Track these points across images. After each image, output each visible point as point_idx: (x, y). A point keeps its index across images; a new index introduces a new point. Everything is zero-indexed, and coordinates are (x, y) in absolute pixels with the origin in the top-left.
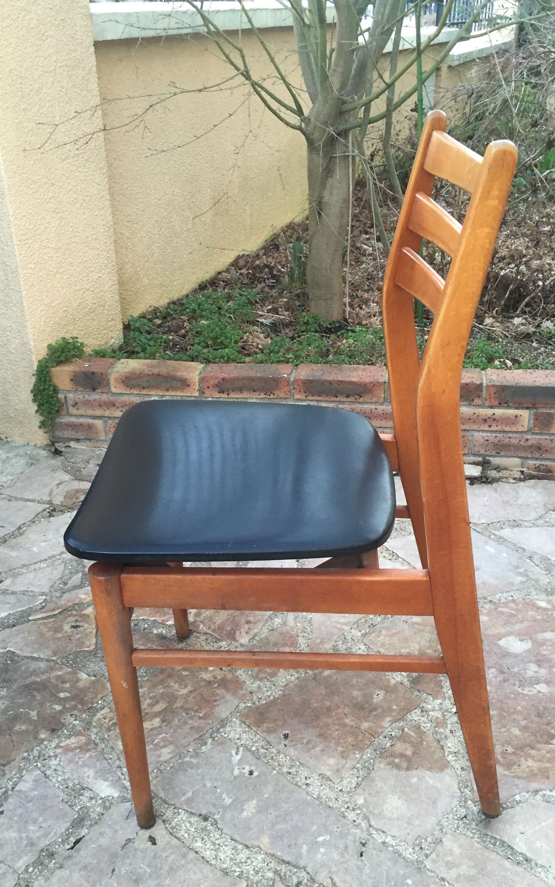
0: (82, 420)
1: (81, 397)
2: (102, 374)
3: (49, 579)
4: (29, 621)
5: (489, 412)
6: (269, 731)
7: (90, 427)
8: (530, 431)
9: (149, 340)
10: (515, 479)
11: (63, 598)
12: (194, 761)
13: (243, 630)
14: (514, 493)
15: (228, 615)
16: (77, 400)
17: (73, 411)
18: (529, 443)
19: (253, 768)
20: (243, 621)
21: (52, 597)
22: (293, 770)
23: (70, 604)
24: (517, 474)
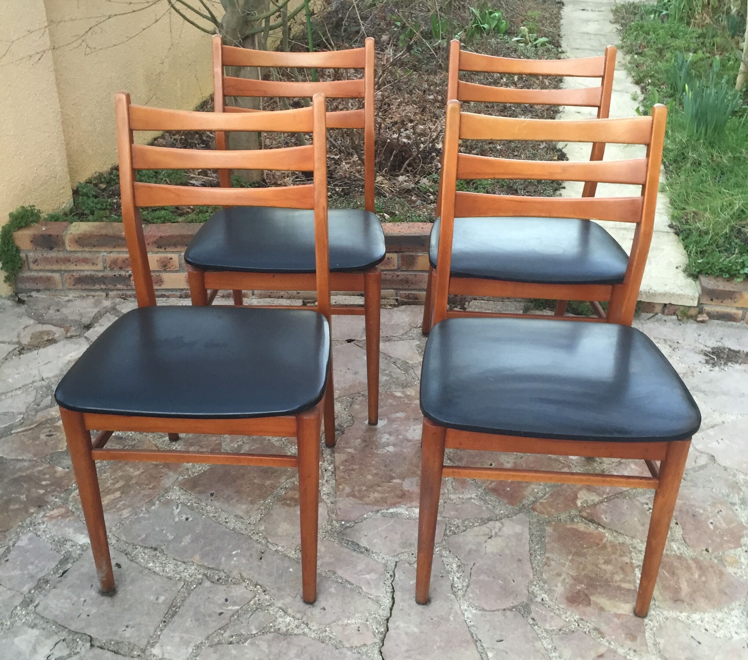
0: (41, 274)
1: (40, 255)
2: (58, 236)
3: (25, 402)
4: (11, 434)
6: (200, 492)
7: (49, 279)
8: (398, 269)
9: (96, 203)
10: (391, 305)
11: (37, 416)
12: (146, 516)
14: (389, 316)
16: (37, 257)
17: (32, 266)
18: (400, 278)
19: (188, 516)
21: (28, 415)
22: (217, 515)
23: (44, 420)
24: (393, 302)
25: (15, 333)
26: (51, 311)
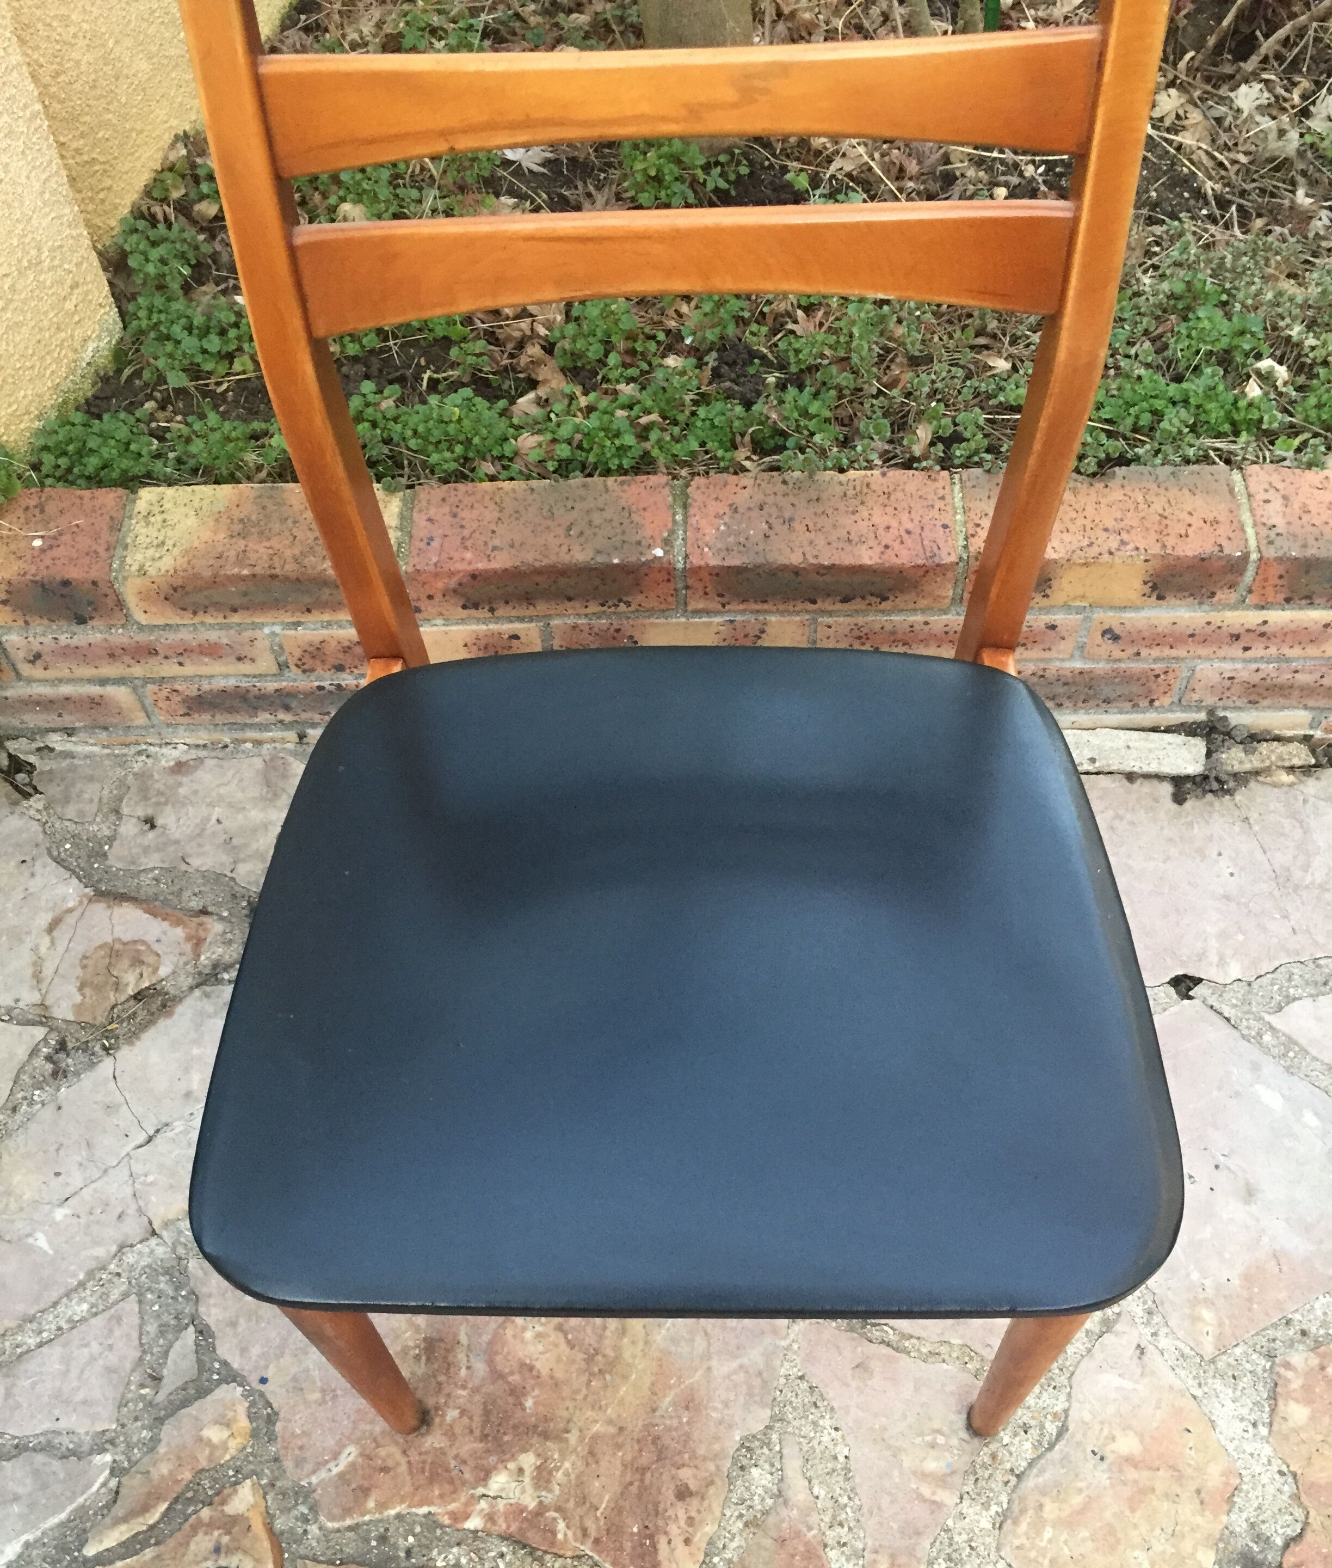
0: (66, 690)
1: (48, 640)
2: (94, 583)
3: (109, 1370)
5: (1252, 618)
7: (95, 703)
10: (1291, 769)
11: (162, 1449)
13: (673, 1529)
14: (1298, 833)
15: (625, 1466)
16: (36, 647)
17: (37, 672)
20: (669, 1494)
21: (130, 1447)
23: (187, 1475)
24: (1301, 755)
25: (21, 961)
26: (129, 828)
